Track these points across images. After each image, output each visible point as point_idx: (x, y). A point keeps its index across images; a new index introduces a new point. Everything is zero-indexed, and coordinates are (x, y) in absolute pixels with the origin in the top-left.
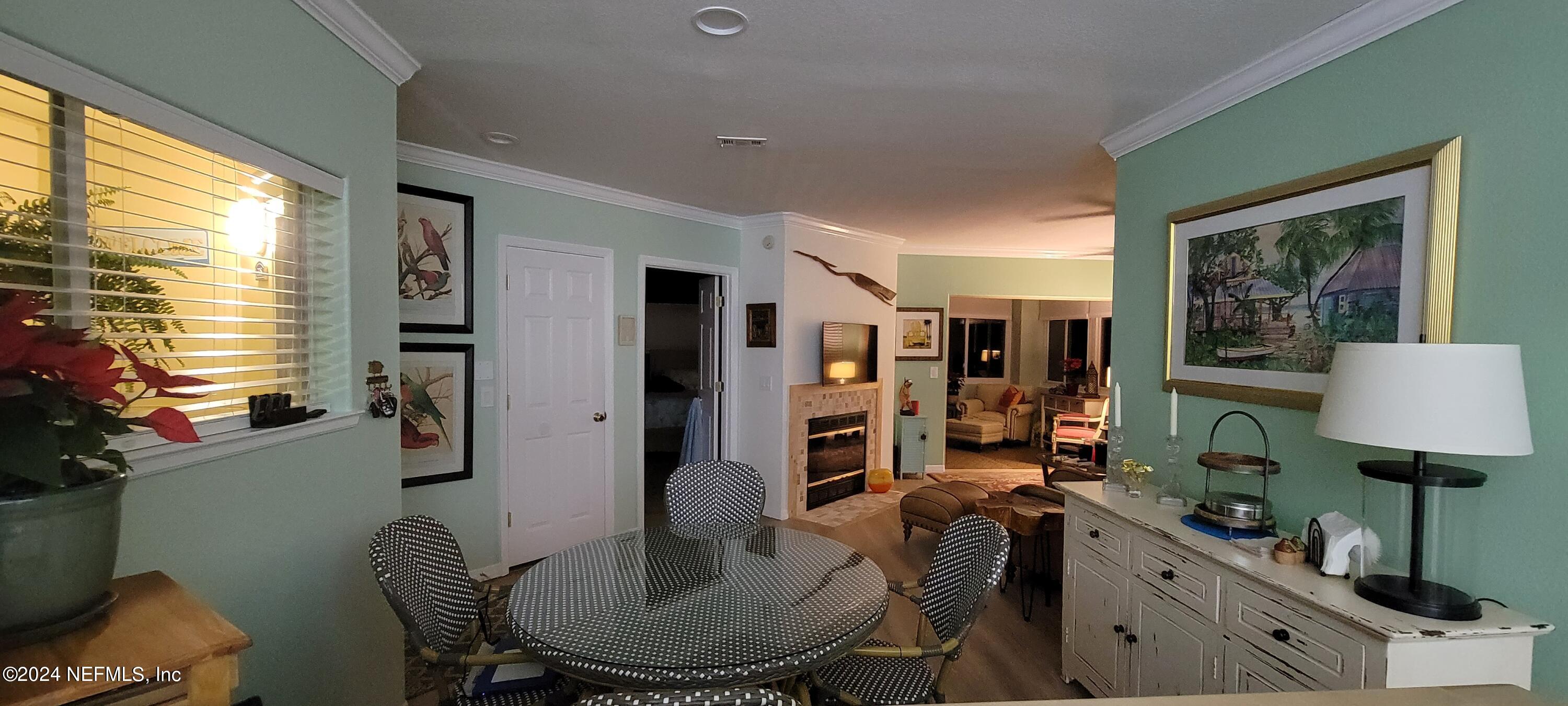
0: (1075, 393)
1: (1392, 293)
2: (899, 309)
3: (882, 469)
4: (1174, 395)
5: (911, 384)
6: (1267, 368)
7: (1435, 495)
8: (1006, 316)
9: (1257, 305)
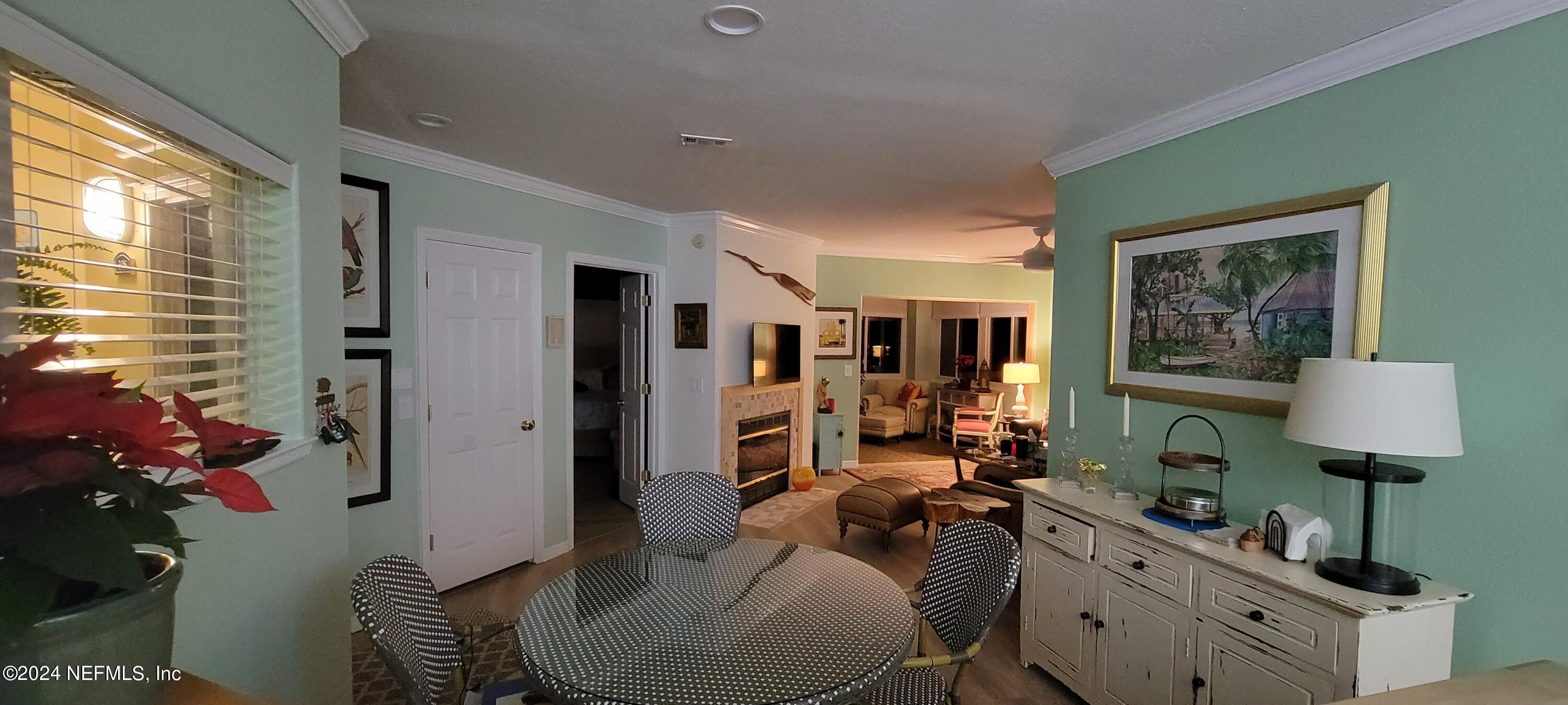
0: (968, 388)
1: (1326, 314)
2: (818, 309)
3: (804, 467)
4: (1127, 398)
5: (829, 382)
6: (1208, 375)
7: (1386, 491)
8: (901, 314)
9: (1200, 319)
